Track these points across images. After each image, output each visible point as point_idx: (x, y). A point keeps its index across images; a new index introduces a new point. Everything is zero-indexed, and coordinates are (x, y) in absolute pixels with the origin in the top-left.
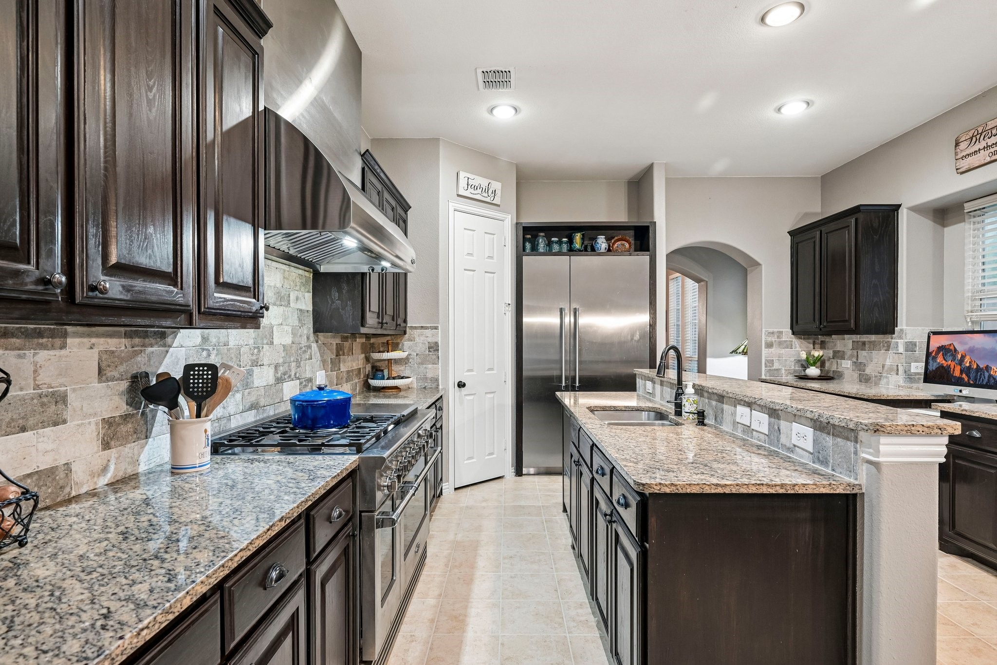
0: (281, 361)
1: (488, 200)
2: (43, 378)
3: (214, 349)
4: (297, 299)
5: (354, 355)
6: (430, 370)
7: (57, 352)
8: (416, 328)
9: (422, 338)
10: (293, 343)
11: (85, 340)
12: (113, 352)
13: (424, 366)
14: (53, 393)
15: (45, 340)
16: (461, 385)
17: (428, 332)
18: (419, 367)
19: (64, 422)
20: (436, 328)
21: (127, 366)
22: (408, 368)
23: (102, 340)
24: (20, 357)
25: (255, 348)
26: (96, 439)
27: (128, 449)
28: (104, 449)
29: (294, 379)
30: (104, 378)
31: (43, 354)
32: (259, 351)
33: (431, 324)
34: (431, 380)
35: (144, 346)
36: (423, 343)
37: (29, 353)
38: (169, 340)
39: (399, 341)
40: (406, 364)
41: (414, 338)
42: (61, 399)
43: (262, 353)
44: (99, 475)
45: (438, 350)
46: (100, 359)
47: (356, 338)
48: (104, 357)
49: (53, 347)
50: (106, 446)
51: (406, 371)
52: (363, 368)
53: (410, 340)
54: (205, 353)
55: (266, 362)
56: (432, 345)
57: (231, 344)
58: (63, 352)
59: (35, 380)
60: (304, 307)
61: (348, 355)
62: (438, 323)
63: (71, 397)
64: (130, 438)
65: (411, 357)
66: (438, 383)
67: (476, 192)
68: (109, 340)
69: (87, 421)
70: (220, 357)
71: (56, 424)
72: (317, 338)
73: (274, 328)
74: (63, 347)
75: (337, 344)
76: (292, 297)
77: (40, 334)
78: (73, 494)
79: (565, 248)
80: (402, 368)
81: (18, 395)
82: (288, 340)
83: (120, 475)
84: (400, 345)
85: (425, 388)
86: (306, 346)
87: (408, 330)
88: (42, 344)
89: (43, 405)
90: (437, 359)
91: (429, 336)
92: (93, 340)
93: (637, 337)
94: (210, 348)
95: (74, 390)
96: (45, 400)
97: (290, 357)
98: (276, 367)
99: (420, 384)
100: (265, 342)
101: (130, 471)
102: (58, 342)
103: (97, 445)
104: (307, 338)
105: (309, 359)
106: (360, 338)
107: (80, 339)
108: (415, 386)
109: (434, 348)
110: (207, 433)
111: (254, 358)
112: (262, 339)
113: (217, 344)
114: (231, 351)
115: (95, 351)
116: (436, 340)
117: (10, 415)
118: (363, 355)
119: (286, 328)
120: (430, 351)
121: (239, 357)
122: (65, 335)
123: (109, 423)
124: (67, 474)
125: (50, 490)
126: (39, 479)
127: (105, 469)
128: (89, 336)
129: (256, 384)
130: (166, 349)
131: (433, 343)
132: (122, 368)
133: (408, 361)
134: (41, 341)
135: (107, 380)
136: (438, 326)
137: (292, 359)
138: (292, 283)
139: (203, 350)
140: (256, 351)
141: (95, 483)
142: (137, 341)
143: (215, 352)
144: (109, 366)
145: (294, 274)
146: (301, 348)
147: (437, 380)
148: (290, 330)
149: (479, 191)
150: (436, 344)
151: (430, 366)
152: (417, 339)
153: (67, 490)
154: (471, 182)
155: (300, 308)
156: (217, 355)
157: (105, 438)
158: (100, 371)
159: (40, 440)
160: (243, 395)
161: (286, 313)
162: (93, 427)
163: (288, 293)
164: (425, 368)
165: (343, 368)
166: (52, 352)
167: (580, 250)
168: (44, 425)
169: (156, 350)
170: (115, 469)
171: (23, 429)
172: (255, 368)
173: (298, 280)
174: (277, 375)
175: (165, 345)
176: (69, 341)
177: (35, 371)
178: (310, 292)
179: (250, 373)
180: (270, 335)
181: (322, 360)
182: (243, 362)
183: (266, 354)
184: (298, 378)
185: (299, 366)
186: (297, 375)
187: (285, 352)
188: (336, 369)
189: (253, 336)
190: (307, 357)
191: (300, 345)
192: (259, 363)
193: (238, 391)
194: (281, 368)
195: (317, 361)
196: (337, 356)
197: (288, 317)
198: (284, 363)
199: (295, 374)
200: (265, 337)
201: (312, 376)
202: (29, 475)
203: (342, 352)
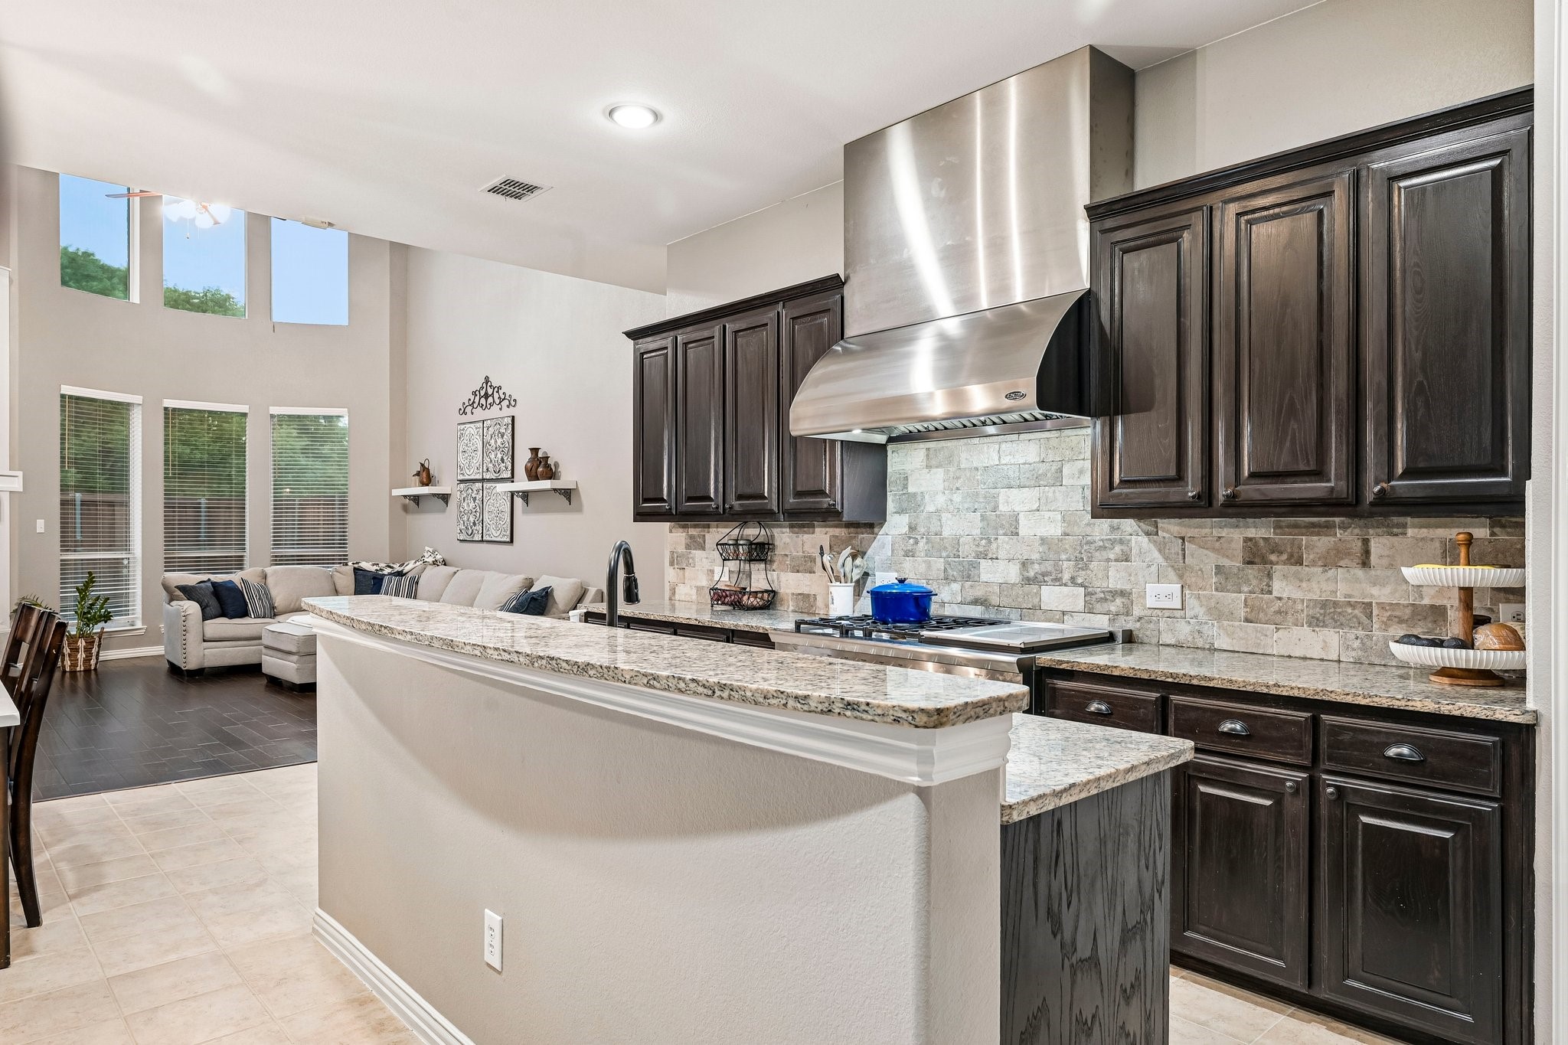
0: (1035, 557)
2: (806, 548)
3: (923, 538)
7: (811, 536)
10: (1066, 534)
11: (824, 529)
12: (837, 536)
14: (810, 557)
15: (806, 529)
19: (814, 572)
23: (831, 529)
24: (797, 537)
25: (982, 539)
29: (1069, 583)
30: (832, 552)
31: (806, 536)
32: (990, 542)
35: (857, 533)
37: (800, 536)
38: (876, 530)
42: (813, 560)
43: (994, 546)
46: (830, 540)
48: (833, 539)
49: (809, 533)
54: (912, 541)
55: (1002, 554)
57: (945, 534)
59: (802, 549)
61: (1332, 565)
70: (930, 545)
71: (810, 572)
72: (1151, 529)
73: (1021, 517)
74: (813, 533)
75: (1250, 540)
76: (1065, 471)
77: (803, 526)
78: (817, 612)
82: (1055, 530)
86: (1111, 540)
88: (805, 531)
89: (805, 561)
92: (827, 529)
94: (919, 537)
96: (807, 559)
97: (1057, 553)
98: (1025, 564)
100: (1001, 532)
102: (811, 530)
104: (1112, 527)
105: (1116, 560)
106: (1414, 526)
107: (821, 529)
111: (981, 549)
112: (996, 528)
113: (926, 534)
114: (945, 541)
115: (828, 535)
117: (793, 563)
119: (1047, 515)
121: (956, 546)
122: (813, 527)
124: (815, 600)
125: (808, 605)
126: (804, 598)
128: (825, 527)
129: (984, 577)
130: (874, 536)
134: (804, 529)
137: (1063, 557)
139: (910, 538)
140: (983, 542)
142: (852, 530)
144: (835, 545)
146: (1089, 543)
148: (1059, 517)
153: (815, 609)
156: (927, 543)
159: (805, 579)
160: (962, 586)
161: (1050, 495)
163: (1056, 468)
166: (809, 535)
168: (806, 571)
169: (865, 537)
171: (798, 572)
172: (982, 561)
174: (1025, 574)
175: (873, 533)
177: (803, 544)
179: (975, 566)
180: (1011, 525)
181: (1173, 567)
182: (963, 552)
183: (1004, 545)
184: (1081, 585)
185: (1086, 568)
186: (1080, 581)
187: (1046, 547)
188: (1246, 589)
189: (981, 525)
190: (1112, 556)
191: (1089, 538)
192: (990, 556)
193: (955, 581)
194: (1036, 566)
195: (1149, 566)
196: (1250, 563)
197: (1055, 499)
198: (1043, 560)
199: (1073, 579)
200: (1002, 526)
201: (1127, 587)
202: (800, 594)
203: (1284, 557)
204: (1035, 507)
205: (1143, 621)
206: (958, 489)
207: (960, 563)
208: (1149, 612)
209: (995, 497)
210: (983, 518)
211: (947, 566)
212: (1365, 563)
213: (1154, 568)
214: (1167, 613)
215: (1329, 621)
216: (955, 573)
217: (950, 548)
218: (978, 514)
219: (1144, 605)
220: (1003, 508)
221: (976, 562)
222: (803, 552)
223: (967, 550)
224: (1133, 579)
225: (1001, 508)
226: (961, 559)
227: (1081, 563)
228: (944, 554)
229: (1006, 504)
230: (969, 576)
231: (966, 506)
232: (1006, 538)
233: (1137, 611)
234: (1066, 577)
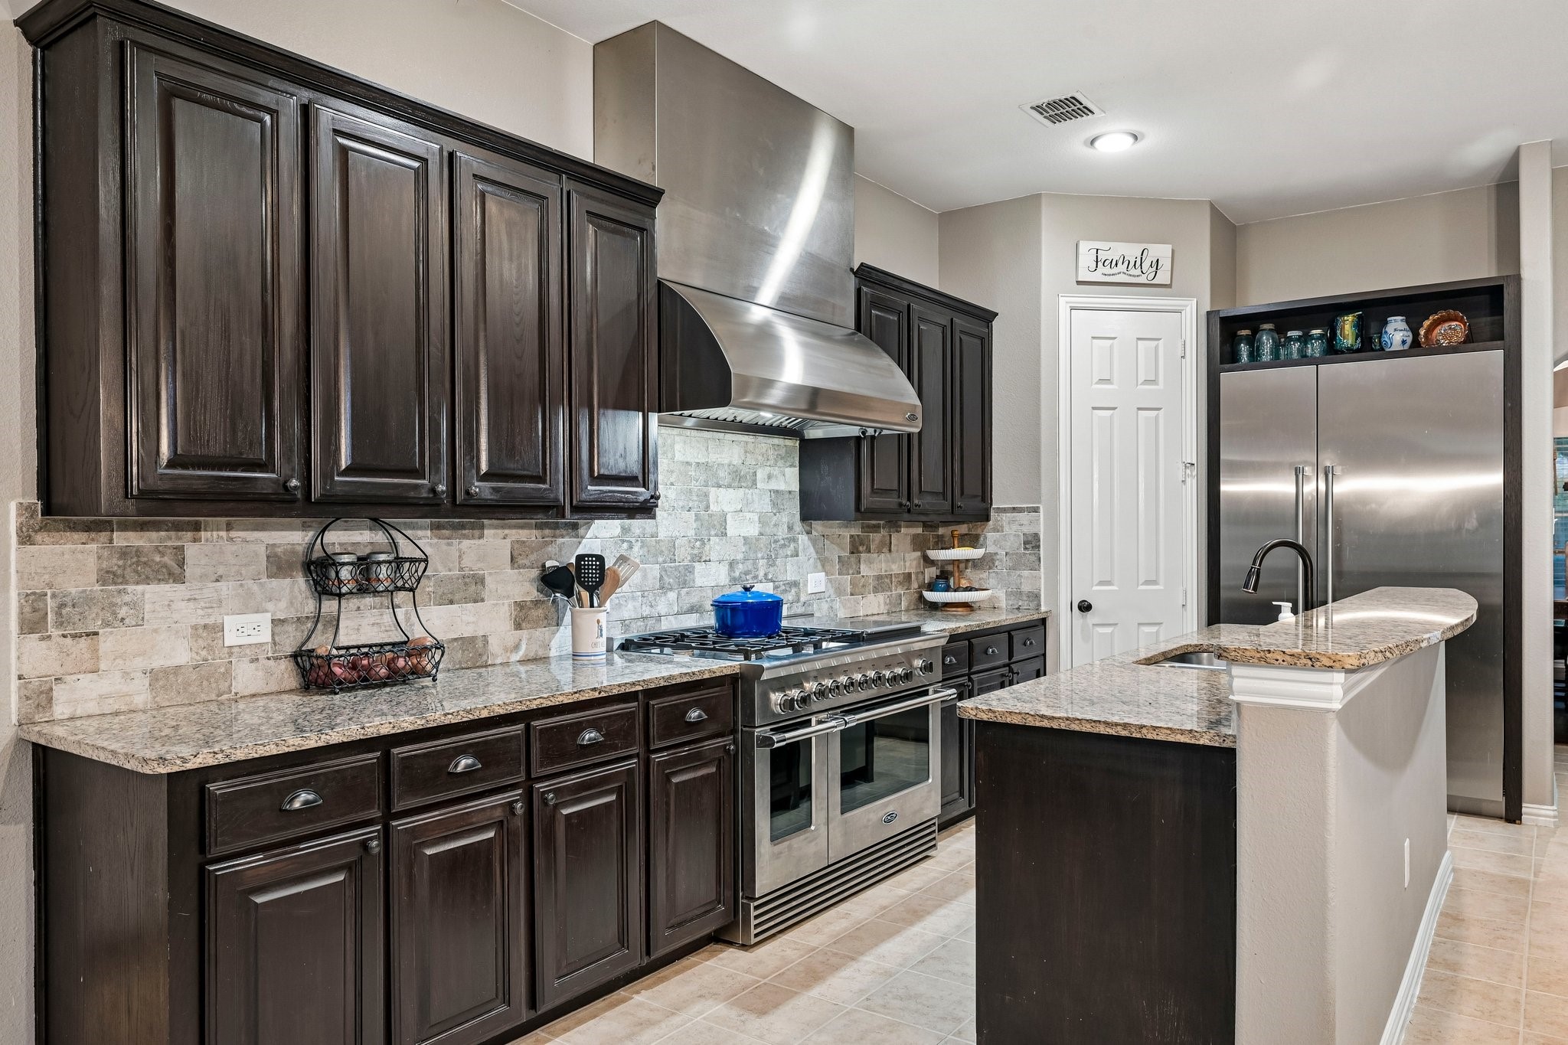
0: (740, 556)
1: (1143, 280)
2: (466, 562)
3: (637, 541)
4: (769, 477)
5: (894, 554)
6: (1026, 580)
7: (476, 542)
8: (1005, 510)
9: (1015, 527)
10: (761, 534)
11: (499, 531)
12: (524, 542)
13: (1018, 572)
14: (474, 576)
15: (467, 531)
16: (1085, 607)
17: (1023, 517)
18: (1009, 574)
19: (483, 600)
20: (1036, 510)
21: (538, 555)
22: (994, 574)
23: (514, 531)
24: (449, 544)
25: (697, 540)
26: (509, 619)
27: (540, 633)
28: (516, 629)
29: (764, 580)
30: (516, 565)
31: (466, 543)
32: (704, 544)
33: (1027, 503)
34: (1029, 597)
35: (554, 536)
36: (1015, 535)
37: (455, 542)
38: (581, 531)
39: (979, 531)
40: (990, 568)
41: (1002, 527)
42: (480, 581)
43: (707, 547)
44: (511, 651)
45: (1039, 547)
46: (512, 548)
47: (900, 527)
48: (516, 546)
49: (473, 537)
50: (518, 626)
51: (991, 580)
52: (917, 573)
53: (996, 530)
54: (625, 545)
55: (714, 556)
56: (1030, 538)
57: (661, 536)
58: (481, 541)
59: (460, 563)
60: (782, 487)
61: (880, 552)
62: (1039, 503)
63: (488, 580)
64: (541, 622)
65: (998, 557)
66: (1040, 601)
67: (1115, 270)
68: (521, 531)
69: (501, 602)
70: (646, 549)
71: (475, 601)
72: (809, 528)
73: (729, 517)
74: (481, 537)
75: (852, 536)
76: (759, 476)
77: (463, 527)
78: (490, 662)
79: (1315, 348)
80: (985, 575)
81: (448, 575)
82: (753, 530)
83: (532, 655)
84: (982, 539)
85: (1018, 609)
86: (787, 538)
87: (992, 514)
88: (465, 535)
89: (466, 584)
90: (1037, 563)
91: (1023, 524)
92: (507, 531)
93: (1472, 523)
94: (633, 540)
95: (490, 574)
96: (467, 580)
97: (755, 552)
98: (732, 565)
99: (1011, 603)
100: (713, 533)
101: (541, 653)
102: (477, 533)
103: (509, 625)
104: (789, 527)
105: (792, 556)
106: (907, 527)
107: (495, 531)
108: (1003, 604)
109: (1032, 542)
110: (600, 624)
111: (696, 551)
112: (708, 529)
113: (641, 536)
114: (661, 544)
115: (508, 541)
116: (1035, 531)
117: (442, 590)
118: (918, 554)
119: (748, 515)
120: (1025, 549)
121: (673, 550)
122: (482, 527)
123: (520, 606)
124: (484, 644)
125: (471, 655)
126: (463, 644)
127: (517, 647)
128: (503, 527)
129: (699, 582)
130: (579, 540)
131: (1031, 535)
132: (533, 557)
133: (994, 564)
134: (464, 532)
135: (519, 568)
136: (1038, 507)
137: (760, 555)
138: (760, 458)
139: (623, 541)
140: (698, 543)
141: (508, 658)
142: (547, 532)
143: (639, 544)
144: (520, 555)
145: (763, 445)
146: (776, 542)
147: (1037, 596)
148: (756, 518)
149: (1122, 268)
150: (1036, 536)
151: (1026, 573)
152: (1006, 529)
153: (485, 658)
154: (1102, 256)
155: (775, 488)
156: (642, 547)
157: (517, 619)
158: (512, 558)
159: (463, 612)
160: (679, 594)
161: (749, 496)
162: (506, 607)
163: (751, 471)
164: (1019, 576)
165: (865, 570)
166: (472, 542)
167: (1350, 350)
168: (466, 600)
169: (567, 541)
170: (527, 649)
171: (451, 602)
172: (697, 565)
173: (771, 452)
174: (733, 574)
175: (577, 536)
176: (486, 532)
177: (460, 557)
178: (795, 467)
179: (690, 570)
180: (721, 525)
181: (819, 558)
182: (679, 557)
183: (715, 548)
184: (772, 581)
185: (773, 565)
186: (770, 577)
187: (748, 546)
188: (851, 572)
189: (695, 526)
190: (789, 553)
191: (776, 537)
192: (704, 558)
193: (671, 589)
194: (740, 566)
195: (809, 559)
196: (852, 553)
197: (753, 501)
198: (746, 559)
199: (766, 575)
200: (714, 526)
201: (797, 579)
202: (456, 640)
203: (865, 547)
204: (739, 508)
205: (806, 605)
206: (672, 484)
207: (676, 568)
208: (808, 597)
209: (706, 495)
210: (697, 518)
211: (663, 573)
212: (890, 551)
213: (812, 560)
214: (818, 596)
215: (880, 589)
216: (671, 580)
217: (666, 552)
218: (693, 513)
219: (806, 592)
220: (713, 508)
221: (691, 565)
222: (461, 569)
223: (683, 553)
224: (801, 570)
225: (712, 507)
226: (677, 564)
227: (771, 561)
228: (660, 559)
229: (716, 504)
230: (685, 583)
231: (681, 504)
232: (717, 539)
233: (803, 599)
234: (761, 574)
